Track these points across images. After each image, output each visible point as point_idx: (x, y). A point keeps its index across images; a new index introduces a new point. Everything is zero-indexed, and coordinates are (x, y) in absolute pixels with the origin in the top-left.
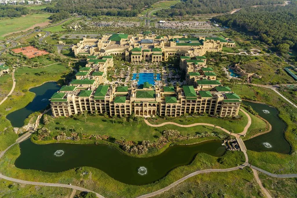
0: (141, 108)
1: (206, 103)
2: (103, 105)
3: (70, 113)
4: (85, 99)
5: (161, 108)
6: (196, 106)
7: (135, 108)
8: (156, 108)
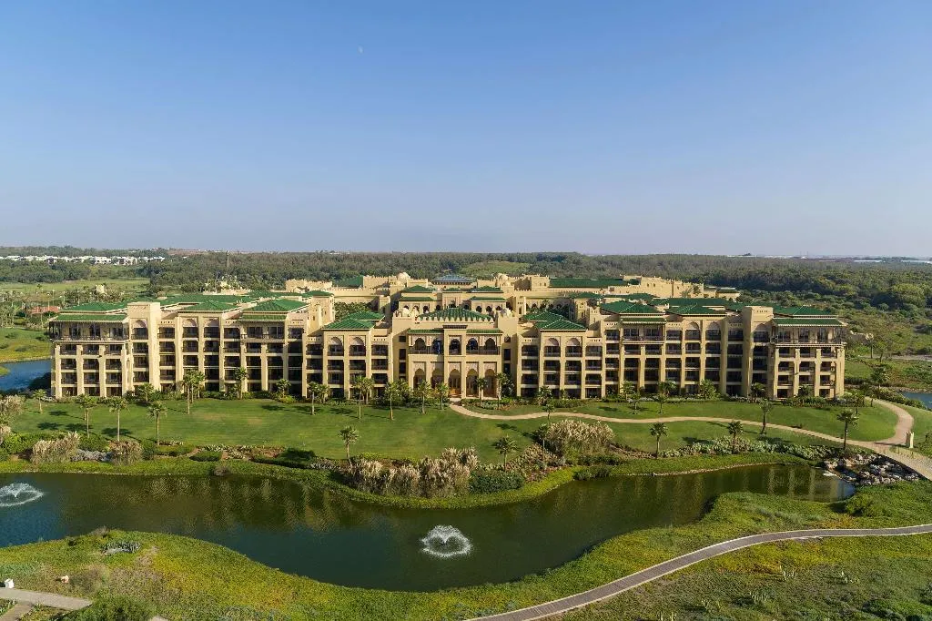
0: (434, 357)
1: (704, 342)
2: (277, 347)
3: (128, 385)
4: (203, 322)
5: (521, 357)
6: (663, 357)
7: (412, 358)
8: (498, 358)
